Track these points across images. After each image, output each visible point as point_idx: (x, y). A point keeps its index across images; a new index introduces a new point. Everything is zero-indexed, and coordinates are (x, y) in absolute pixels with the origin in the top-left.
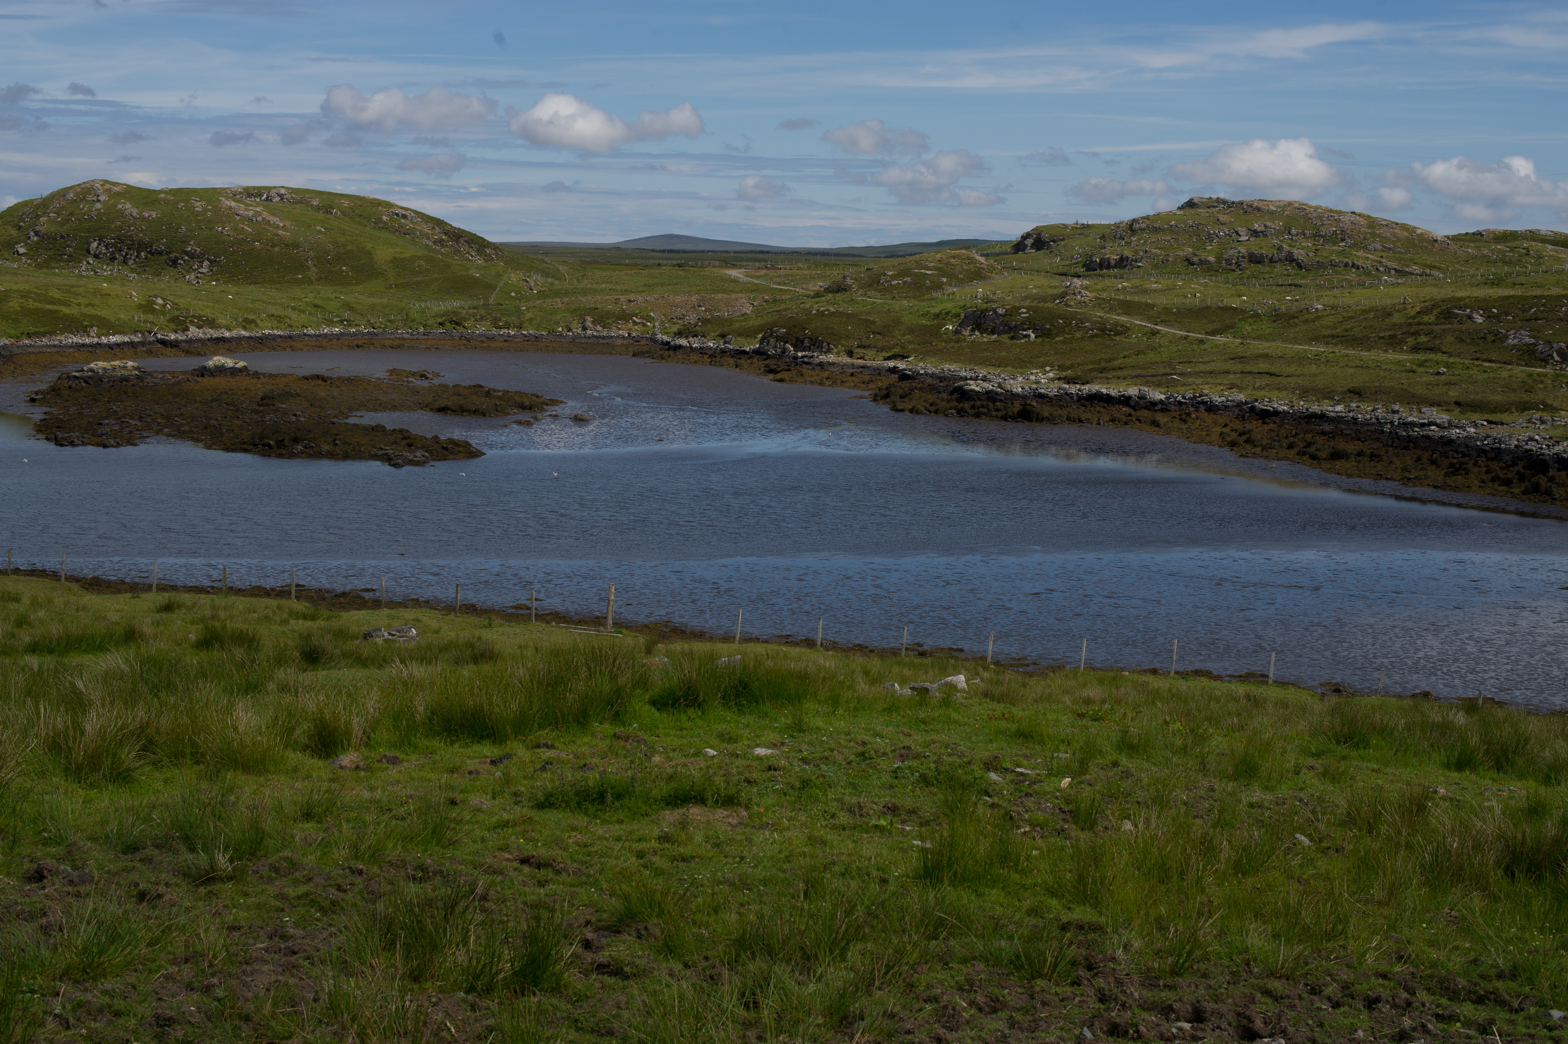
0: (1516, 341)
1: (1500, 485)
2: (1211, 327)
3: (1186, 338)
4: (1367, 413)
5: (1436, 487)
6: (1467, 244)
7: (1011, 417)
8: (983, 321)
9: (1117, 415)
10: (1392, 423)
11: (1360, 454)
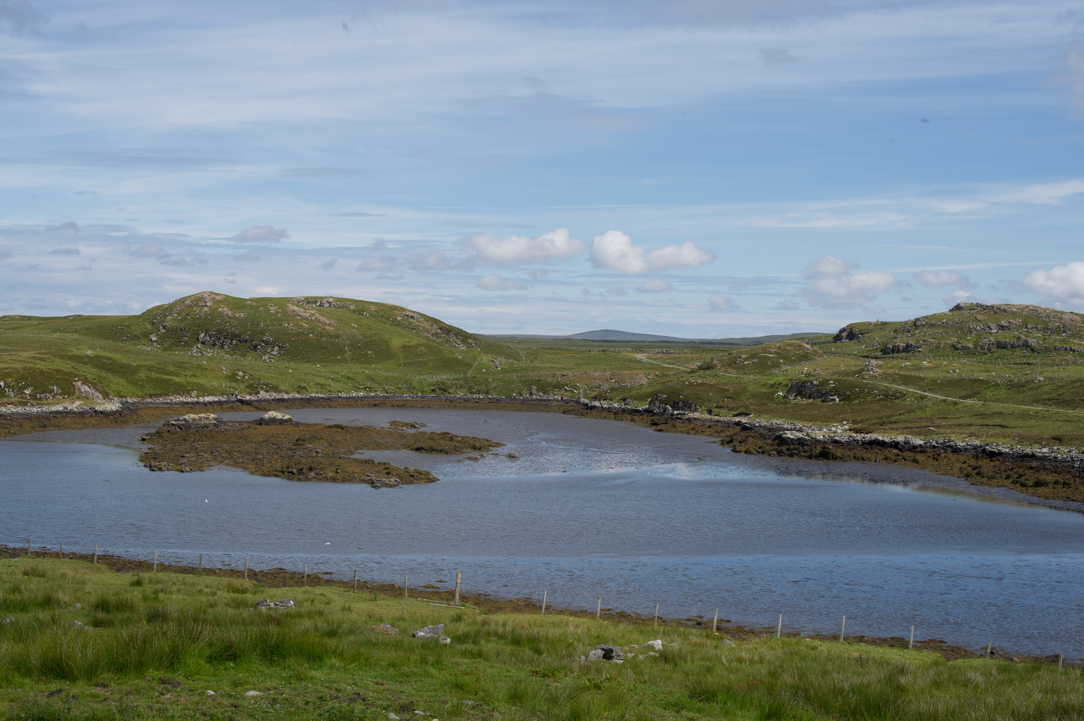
2: (963, 393)
3: (944, 401)
4: (1064, 453)
7: (814, 457)
8: (803, 390)
9: (889, 455)
10: (1081, 461)
11: (1056, 483)
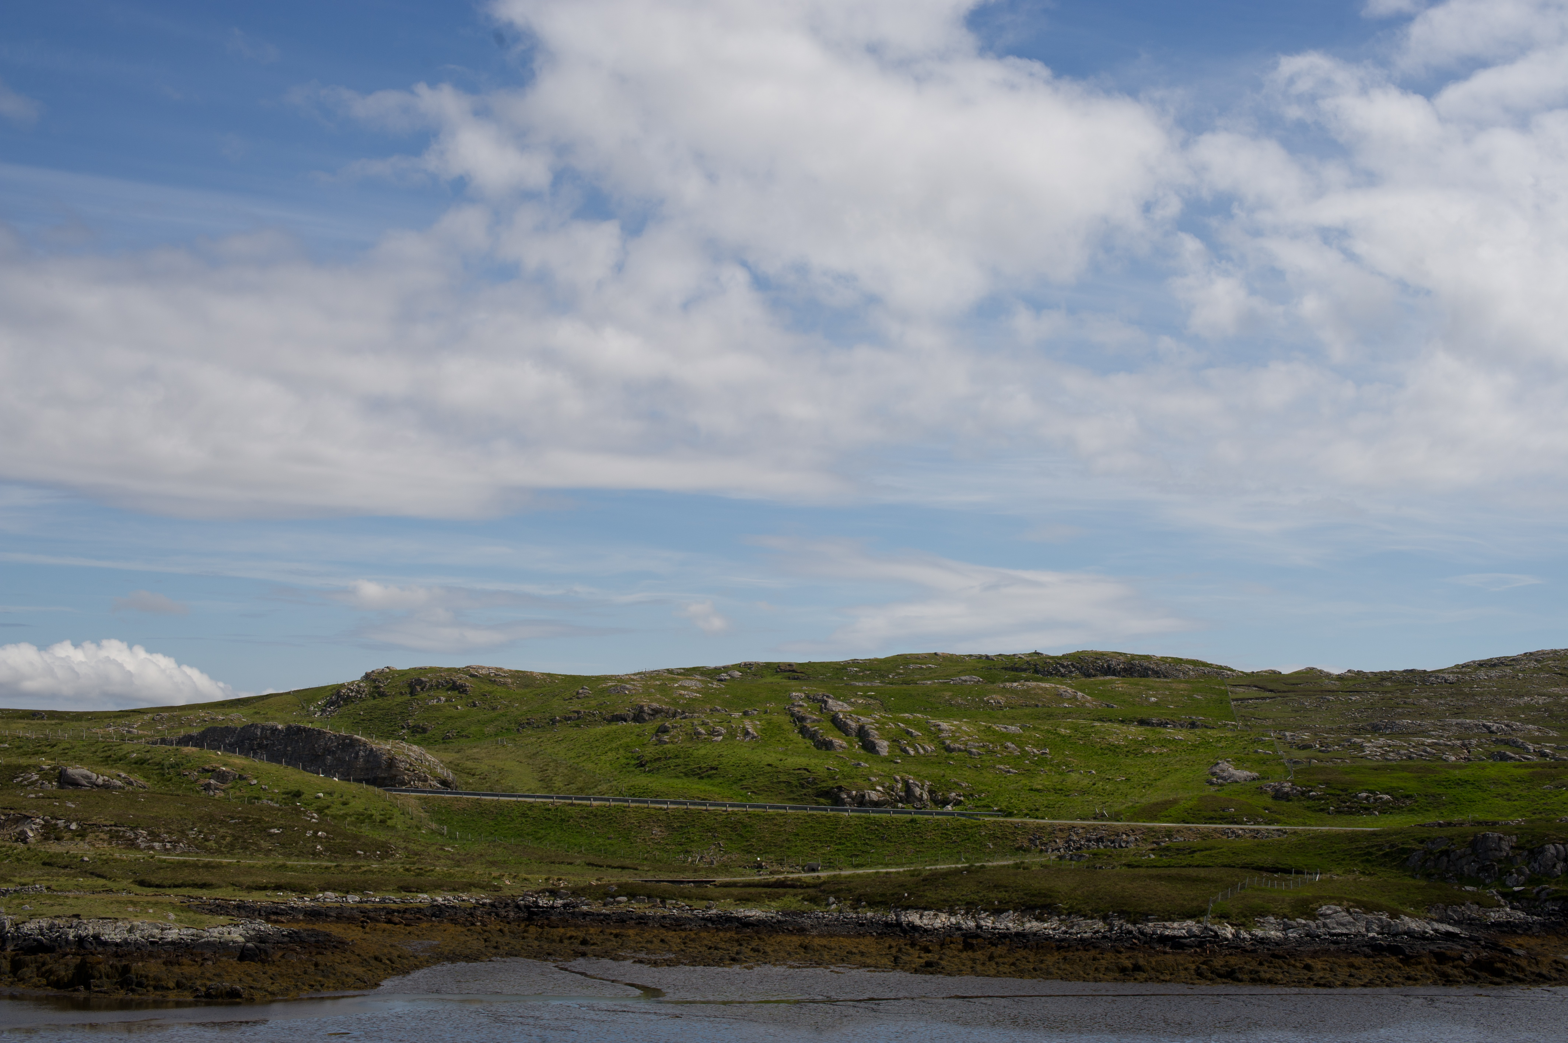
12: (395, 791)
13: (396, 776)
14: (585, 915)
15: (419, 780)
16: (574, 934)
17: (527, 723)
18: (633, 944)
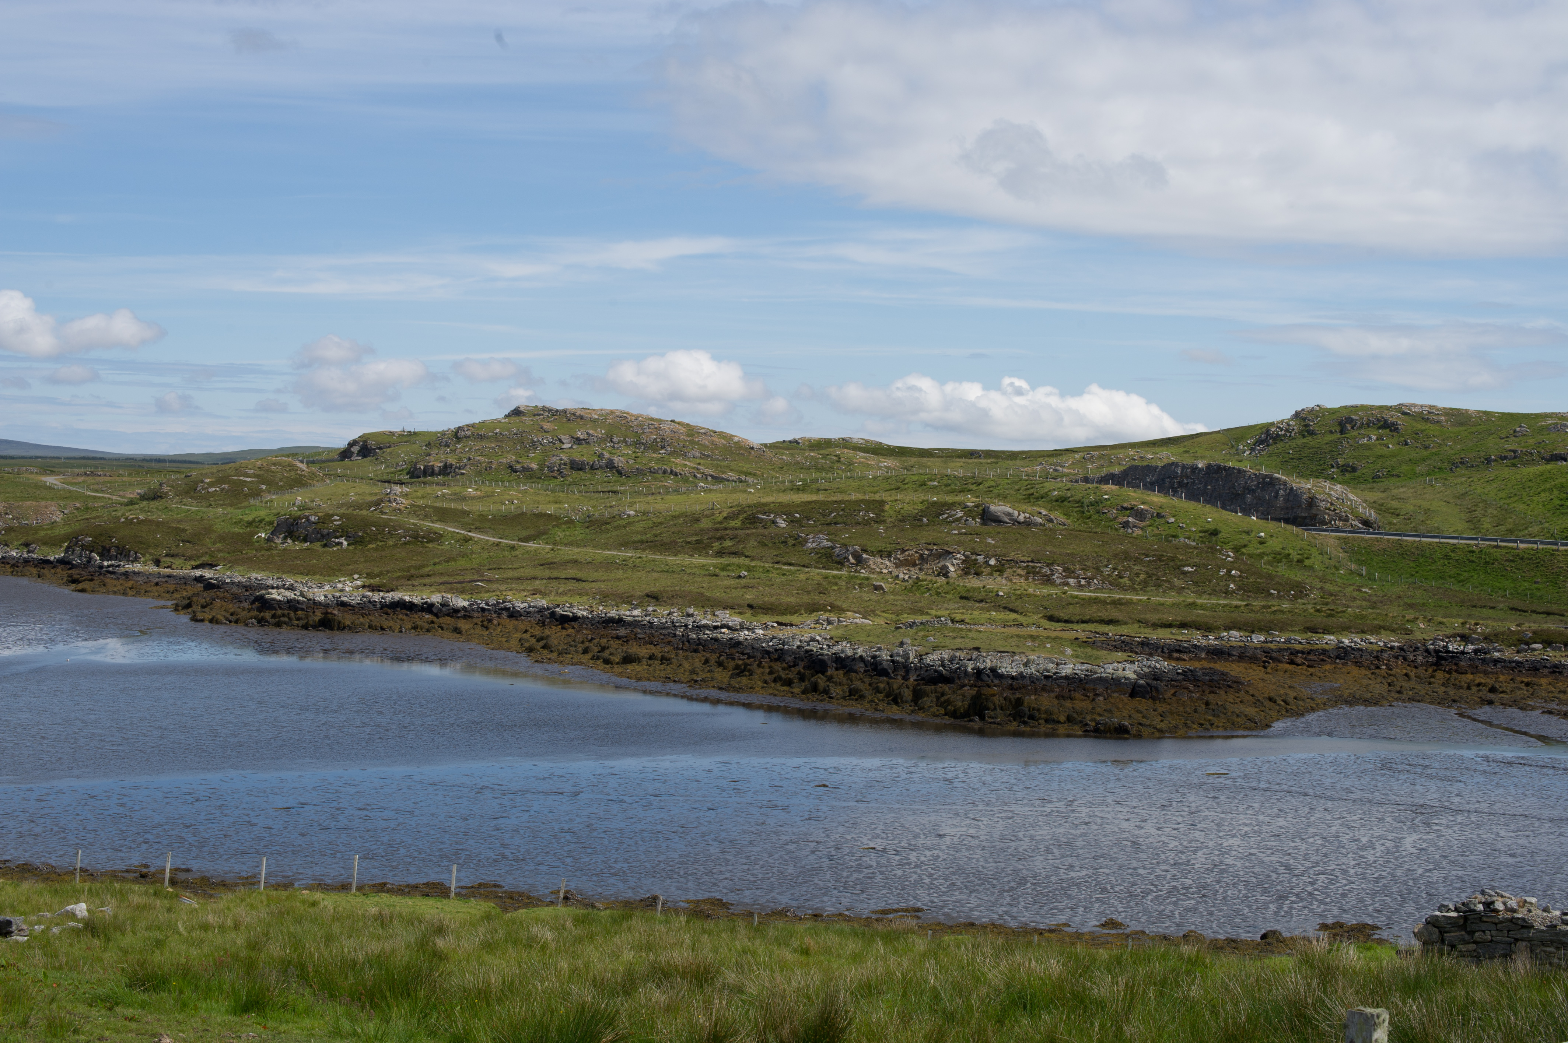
0: (814, 544)
1: (782, 685)
2: (524, 533)
3: (498, 544)
4: (663, 617)
5: (720, 689)
6: (782, 451)
7: (311, 626)
8: (295, 529)
9: (419, 623)
10: (686, 626)
11: (651, 657)
12: (1314, 530)
13: (1316, 515)
14: (1496, 661)
15: (1340, 520)
16: (1483, 681)
17: (1461, 462)
18: (1544, 694)
